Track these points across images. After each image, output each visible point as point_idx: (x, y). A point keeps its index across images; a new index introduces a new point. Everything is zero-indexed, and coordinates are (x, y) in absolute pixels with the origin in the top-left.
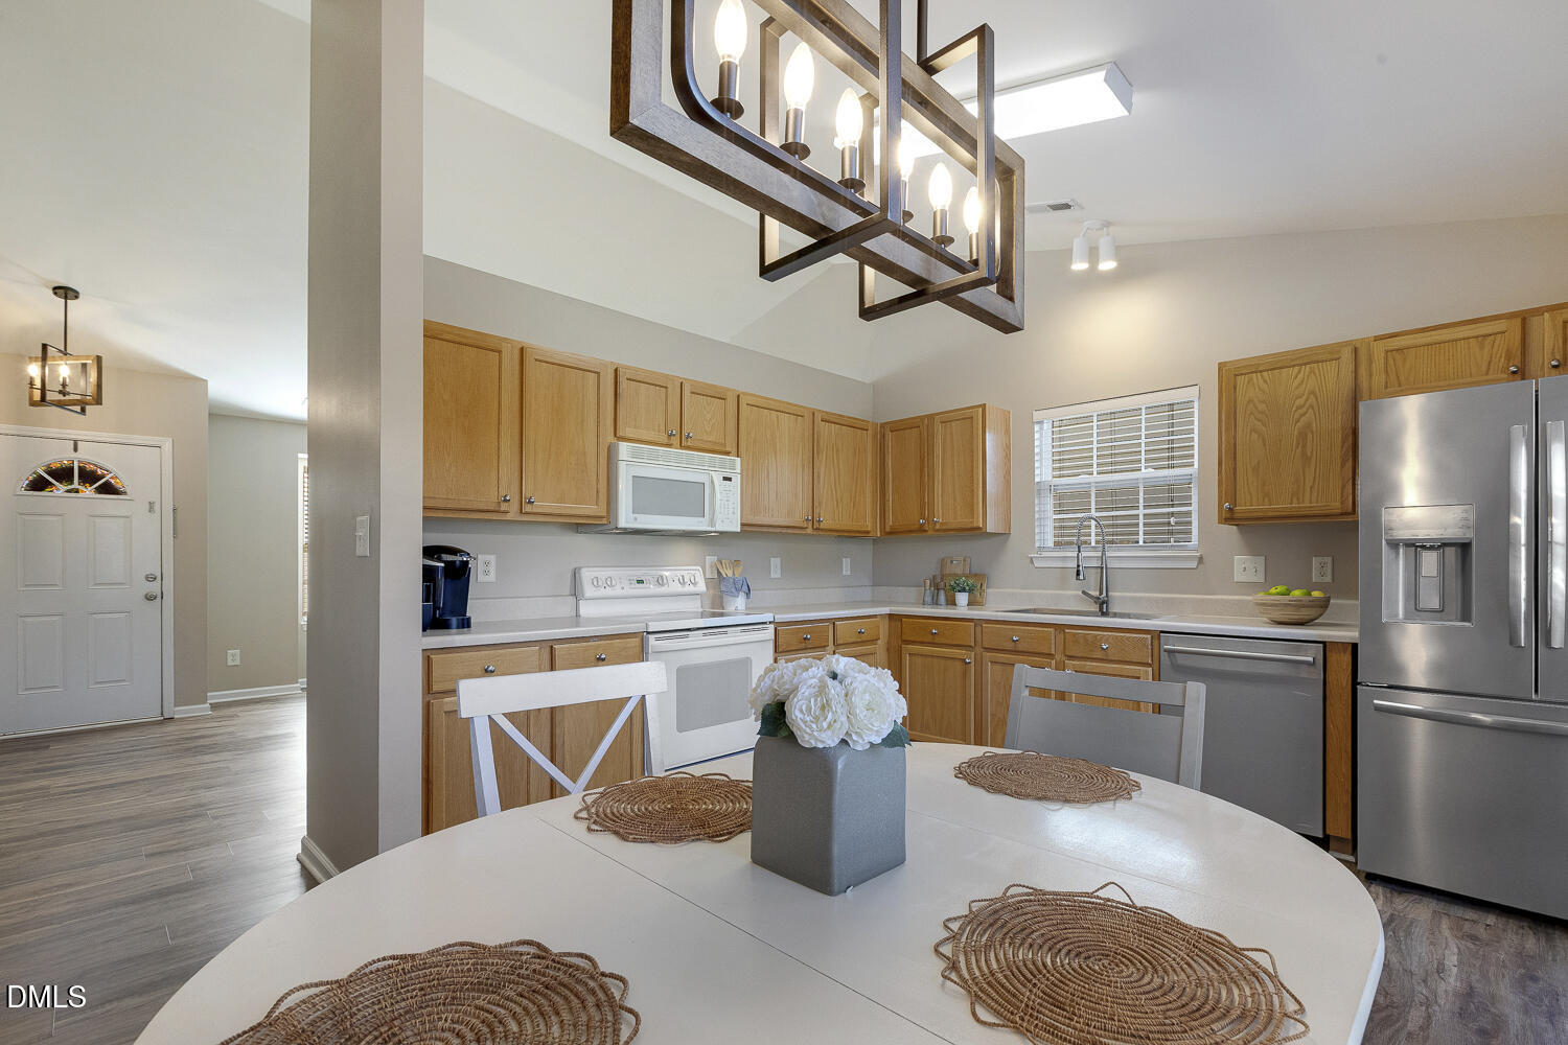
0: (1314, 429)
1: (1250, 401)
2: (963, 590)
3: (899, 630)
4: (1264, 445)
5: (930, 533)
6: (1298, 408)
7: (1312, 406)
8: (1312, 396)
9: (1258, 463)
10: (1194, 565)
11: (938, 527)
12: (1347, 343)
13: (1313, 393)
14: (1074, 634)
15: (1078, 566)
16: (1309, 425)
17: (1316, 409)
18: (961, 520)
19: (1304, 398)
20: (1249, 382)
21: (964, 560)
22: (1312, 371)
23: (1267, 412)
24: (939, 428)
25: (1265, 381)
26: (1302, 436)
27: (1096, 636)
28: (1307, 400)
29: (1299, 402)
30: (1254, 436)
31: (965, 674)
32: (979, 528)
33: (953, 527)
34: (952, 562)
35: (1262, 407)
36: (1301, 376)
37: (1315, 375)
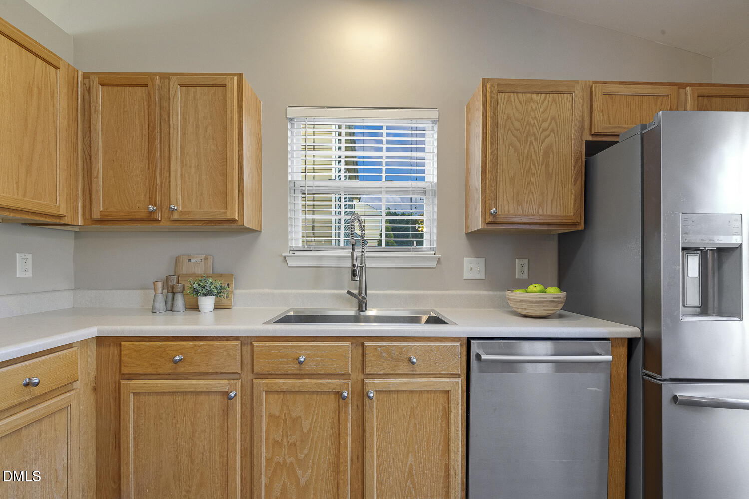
0: (554, 149)
1: (509, 118)
2: (210, 293)
3: (117, 358)
4: (519, 159)
5: (163, 223)
6: (544, 130)
7: (553, 130)
8: (553, 121)
9: (515, 174)
10: (433, 265)
11: (176, 216)
12: (577, 82)
13: (554, 118)
14: (376, 348)
15: (353, 266)
16: (550, 147)
17: (556, 132)
18: (210, 209)
19: (548, 122)
20: (508, 101)
21: (206, 259)
22: (554, 100)
23: (521, 130)
24: (178, 92)
25: (520, 102)
26: (546, 154)
27: (402, 348)
28: (550, 124)
29: (545, 125)
30: (512, 150)
31: (226, 413)
32: (233, 221)
33: (198, 217)
34: (190, 260)
35: (517, 125)
36: (546, 102)
37: (556, 104)
